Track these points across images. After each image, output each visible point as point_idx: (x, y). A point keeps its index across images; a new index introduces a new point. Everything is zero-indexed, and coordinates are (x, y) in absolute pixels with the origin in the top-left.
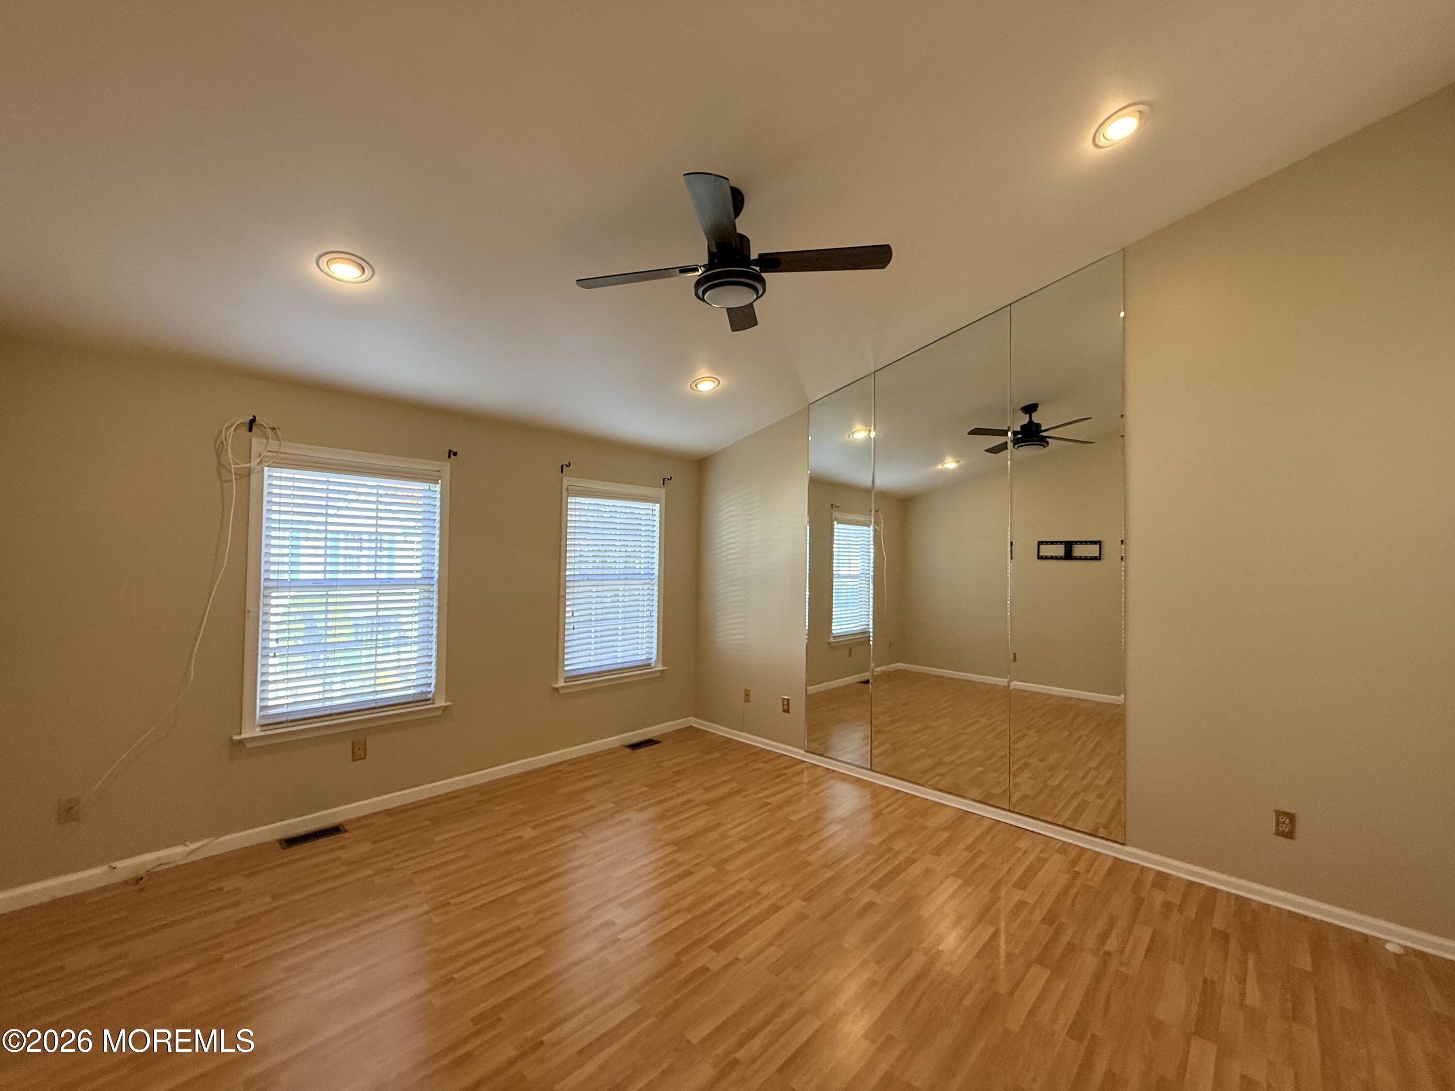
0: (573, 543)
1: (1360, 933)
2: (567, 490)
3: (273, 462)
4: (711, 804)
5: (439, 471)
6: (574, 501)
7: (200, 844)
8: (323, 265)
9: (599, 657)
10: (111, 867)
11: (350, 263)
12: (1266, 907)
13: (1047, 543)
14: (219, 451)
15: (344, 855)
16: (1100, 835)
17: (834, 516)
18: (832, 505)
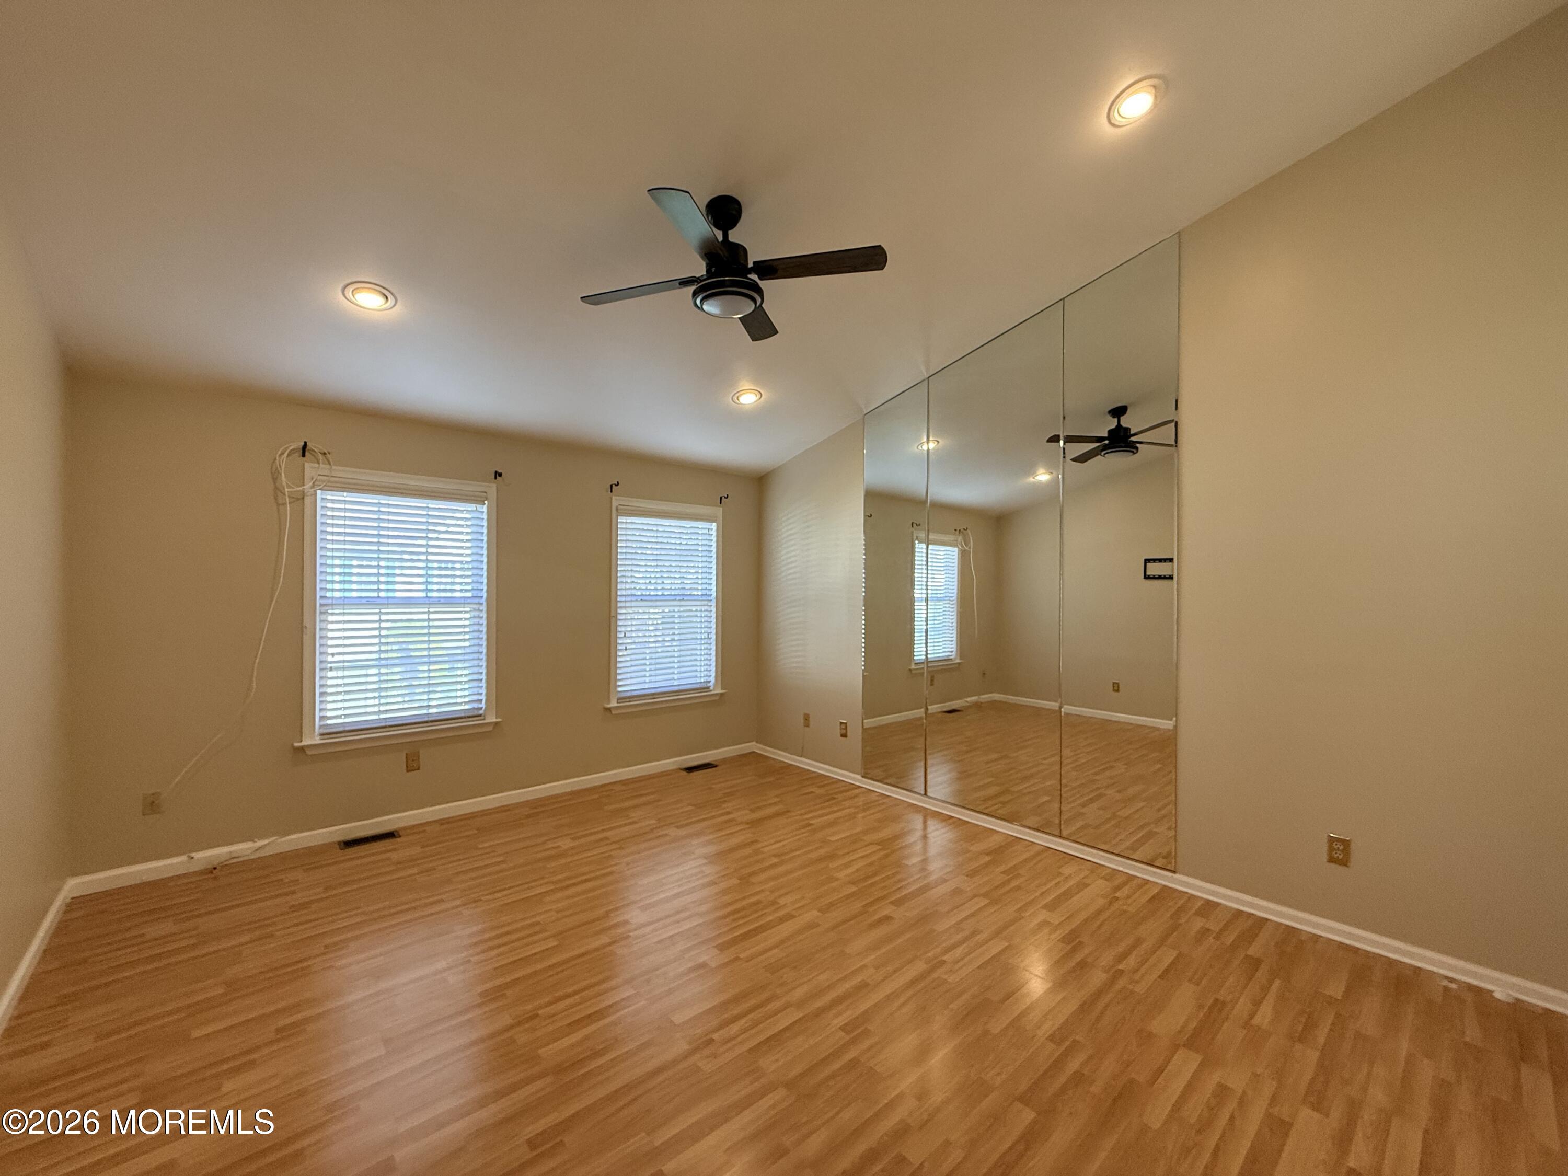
0: (624, 563)
1: (1411, 966)
2: (617, 510)
3: (325, 486)
4: (753, 823)
5: (486, 492)
6: (625, 521)
7: (266, 842)
8: (348, 293)
9: (653, 679)
10: (189, 856)
11: (373, 291)
12: (1316, 938)
13: (1154, 560)
14: (275, 477)
15: (395, 856)
16: (1158, 865)
17: (915, 535)
18: (913, 523)
